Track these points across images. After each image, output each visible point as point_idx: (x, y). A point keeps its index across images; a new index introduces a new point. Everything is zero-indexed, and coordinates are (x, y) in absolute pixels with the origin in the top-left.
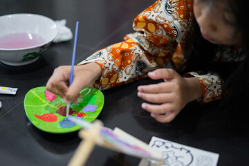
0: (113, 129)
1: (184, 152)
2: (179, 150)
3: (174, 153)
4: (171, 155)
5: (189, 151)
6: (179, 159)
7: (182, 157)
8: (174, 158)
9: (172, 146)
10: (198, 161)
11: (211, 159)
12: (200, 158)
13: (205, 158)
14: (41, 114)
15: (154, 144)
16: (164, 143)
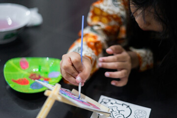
1: (125, 107)
2: (121, 105)
3: (117, 108)
4: (115, 109)
5: (128, 106)
6: (121, 112)
7: (123, 111)
8: (118, 112)
9: (116, 103)
10: (135, 114)
11: (145, 112)
12: (137, 111)
13: (140, 111)
14: (17, 79)
15: (102, 101)
16: (110, 100)
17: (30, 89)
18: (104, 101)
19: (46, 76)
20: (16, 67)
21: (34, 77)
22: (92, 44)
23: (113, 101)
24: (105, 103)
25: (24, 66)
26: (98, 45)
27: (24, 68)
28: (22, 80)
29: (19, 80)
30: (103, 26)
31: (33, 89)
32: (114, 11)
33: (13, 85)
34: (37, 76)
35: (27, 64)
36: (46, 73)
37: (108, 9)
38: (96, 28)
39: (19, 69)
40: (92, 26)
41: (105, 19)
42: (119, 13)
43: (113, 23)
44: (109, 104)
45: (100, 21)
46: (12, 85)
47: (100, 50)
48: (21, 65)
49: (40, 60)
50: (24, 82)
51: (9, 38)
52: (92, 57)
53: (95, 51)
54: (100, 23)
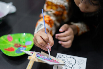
0: (40, 52)
1: (72, 59)
2: (69, 58)
3: (67, 60)
4: (66, 61)
5: (74, 58)
6: (70, 62)
7: (71, 61)
8: (68, 62)
9: (66, 57)
10: (78, 62)
11: (84, 61)
12: (79, 61)
13: (81, 60)
14: (7, 48)
15: (58, 57)
16: (63, 56)
17: (16, 53)
18: (60, 56)
22: (48, 21)
23: (65, 55)
25: (10, 39)
26: (51, 22)
27: (10, 41)
28: (10, 48)
29: (8, 48)
30: (54, 12)
31: (18, 53)
32: (60, 3)
34: (19, 45)
35: (11, 38)
37: (57, 2)
38: (49, 13)
39: (7, 42)
40: (47, 12)
41: (54, 7)
42: (64, 4)
43: (59, 9)
44: (63, 58)
45: (51, 8)
46: (5, 52)
47: (53, 25)
48: (8, 39)
49: (19, 35)
50: (11, 49)
52: (49, 29)
53: (50, 25)
54: (51, 10)
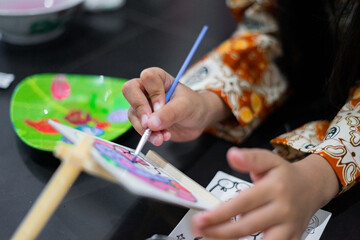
19: (102, 118)
20: (41, 93)
21: (75, 118)
24: (223, 188)
33: (24, 133)
34: (83, 117)
36: (105, 111)
51: (41, 31)
